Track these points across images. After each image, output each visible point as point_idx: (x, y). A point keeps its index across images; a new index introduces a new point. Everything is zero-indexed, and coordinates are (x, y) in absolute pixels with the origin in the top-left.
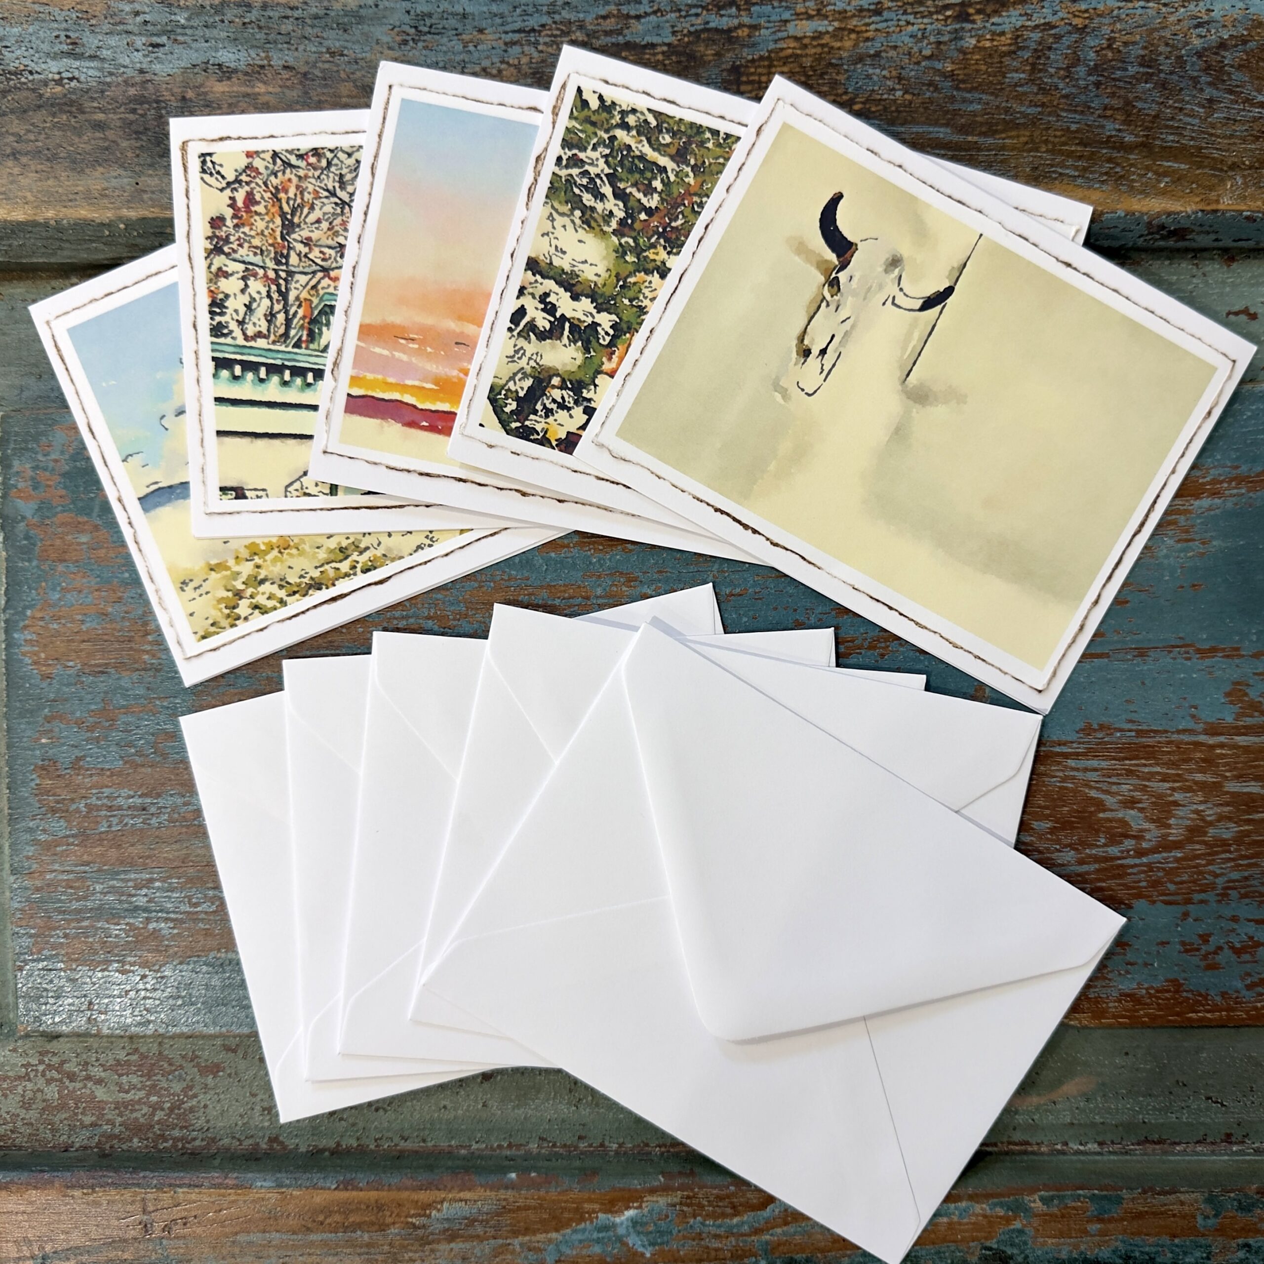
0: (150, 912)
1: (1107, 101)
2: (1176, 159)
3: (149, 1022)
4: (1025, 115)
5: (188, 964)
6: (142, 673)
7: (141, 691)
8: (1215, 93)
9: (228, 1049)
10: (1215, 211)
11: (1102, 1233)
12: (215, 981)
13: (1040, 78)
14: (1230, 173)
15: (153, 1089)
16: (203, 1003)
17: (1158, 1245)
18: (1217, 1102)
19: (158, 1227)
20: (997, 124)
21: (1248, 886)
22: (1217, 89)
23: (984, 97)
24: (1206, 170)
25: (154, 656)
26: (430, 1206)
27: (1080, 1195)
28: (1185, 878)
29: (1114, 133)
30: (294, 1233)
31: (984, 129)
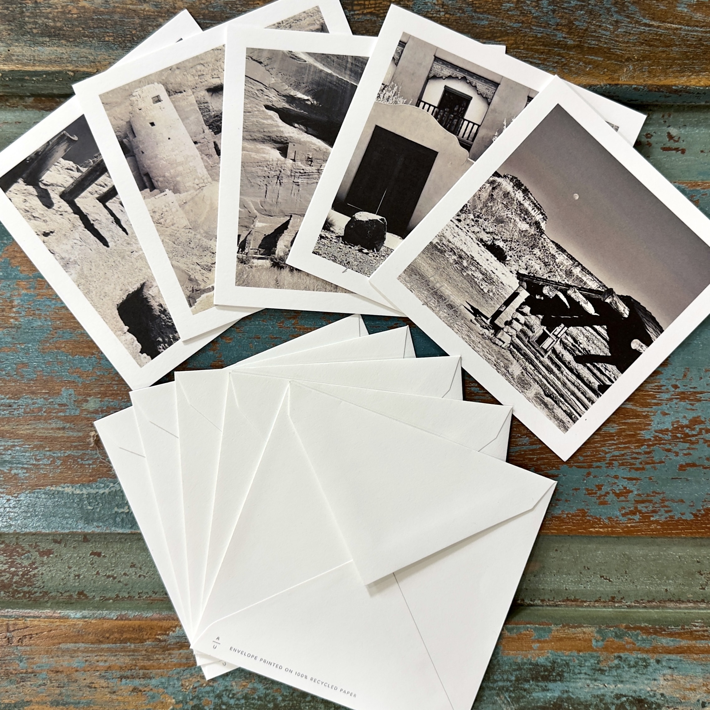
0: (13, 463)
1: (558, 21)
2: (596, 54)
3: (11, 525)
4: (512, 28)
5: (34, 493)
6: (10, 329)
7: (9, 340)
8: (620, 18)
9: (55, 541)
10: (617, 85)
11: (541, 649)
12: (49, 503)
13: (522, 7)
14: (627, 63)
15: (12, 564)
16: (42, 515)
17: (570, 656)
18: (606, 579)
19: (15, 640)
20: (497, 33)
21: (624, 459)
22: (621, 15)
23: (490, 17)
24: (613, 61)
25: (16, 320)
26: (169, 629)
27: (528, 628)
28: (589, 454)
29: (562, 39)
30: (92, 643)
31: (489, 36)
